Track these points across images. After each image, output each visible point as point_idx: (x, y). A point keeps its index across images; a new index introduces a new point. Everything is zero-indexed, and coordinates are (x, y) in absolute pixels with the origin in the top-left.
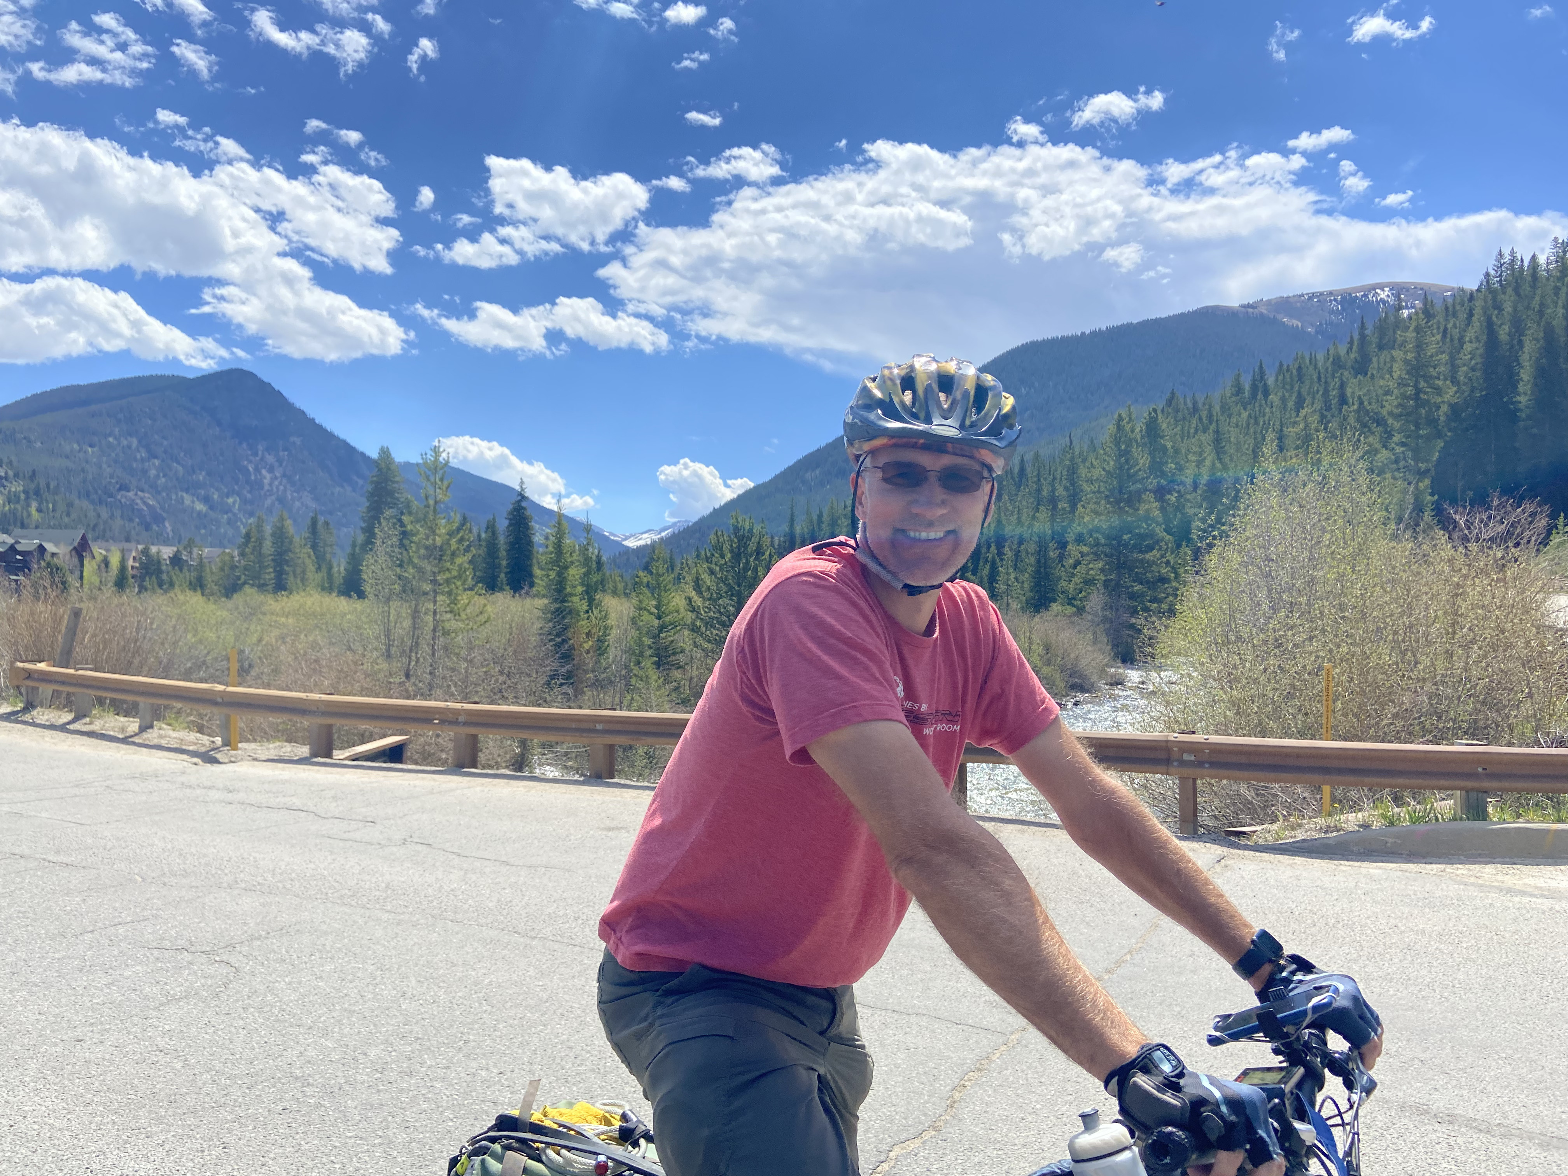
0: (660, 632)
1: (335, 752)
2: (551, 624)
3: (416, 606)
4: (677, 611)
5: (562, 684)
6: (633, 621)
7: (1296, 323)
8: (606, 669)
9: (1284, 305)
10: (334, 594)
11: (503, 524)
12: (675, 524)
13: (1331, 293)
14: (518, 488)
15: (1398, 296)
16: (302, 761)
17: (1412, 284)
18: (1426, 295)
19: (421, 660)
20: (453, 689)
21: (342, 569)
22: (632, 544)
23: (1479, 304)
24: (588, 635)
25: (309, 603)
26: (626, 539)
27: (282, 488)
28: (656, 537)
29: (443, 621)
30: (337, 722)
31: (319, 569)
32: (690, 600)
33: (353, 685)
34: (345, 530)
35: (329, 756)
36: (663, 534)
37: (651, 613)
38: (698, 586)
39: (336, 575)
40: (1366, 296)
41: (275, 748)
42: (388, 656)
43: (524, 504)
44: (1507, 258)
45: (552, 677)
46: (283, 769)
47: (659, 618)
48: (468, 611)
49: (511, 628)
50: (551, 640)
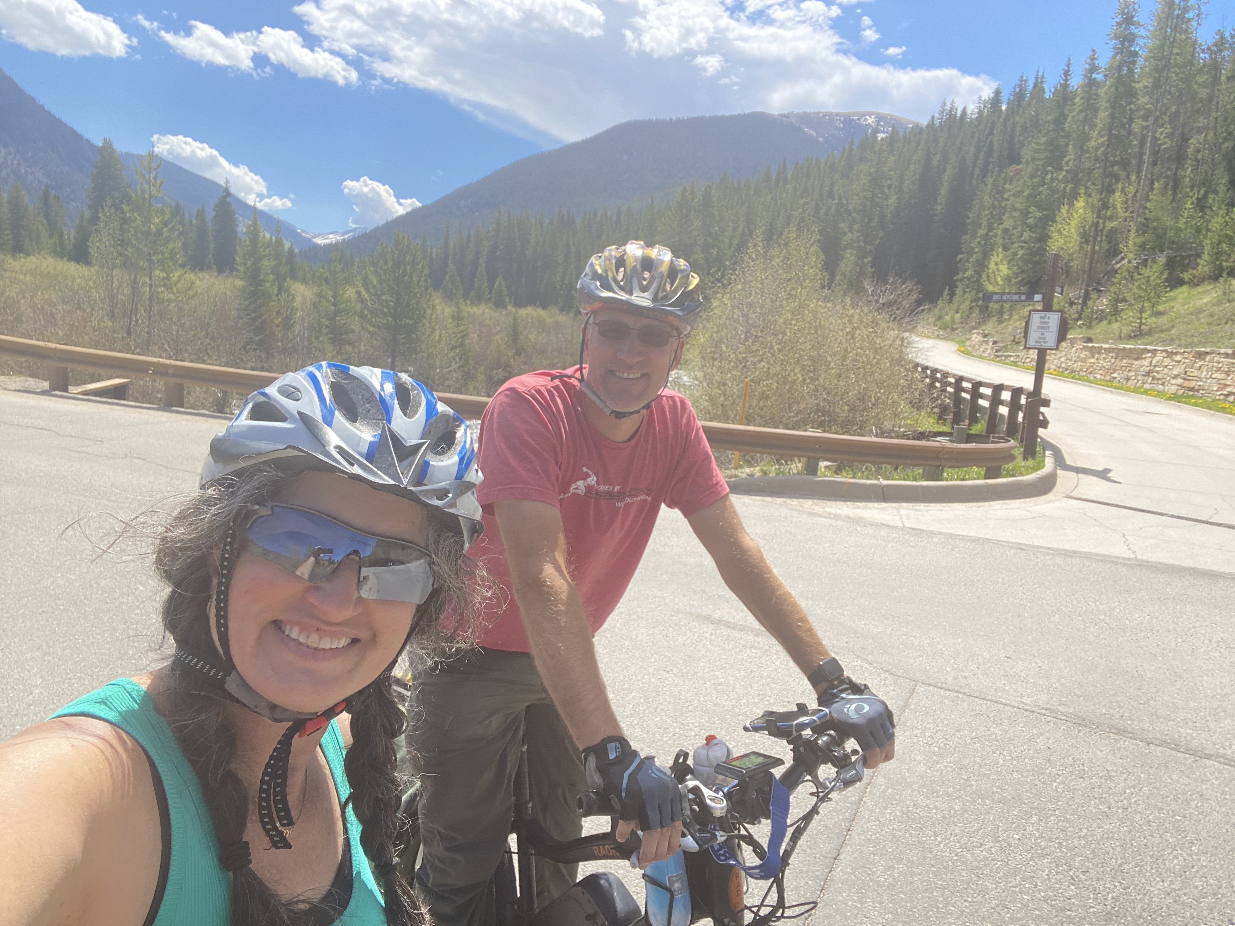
0: (336, 315)
1: (70, 388)
2: (247, 302)
3: (135, 278)
4: (350, 301)
5: (255, 350)
6: (315, 305)
7: (813, 133)
8: (291, 340)
9: (808, 119)
10: (65, 259)
11: (210, 214)
12: (355, 229)
13: (837, 114)
14: (224, 186)
15: (878, 122)
16: (44, 393)
17: (890, 115)
18: (895, 124)
19: (140, 321)
20: (166, 346)
21: (72, 237)
22: (320, 241)
23: (924, 136)
24: (278, 313)
25: (44, 265)
26: (315, 237)
27: (16, 162)
28: (340, 238)
29: (158, 292)
30: (70, 366)
31: (51, 236)
32: (359, 293)
33: (83, 337)
34: (74, 204)
35: (66, 391)
36: (346, 237)
37: (329, 301)
38: (366, 283)
39: (67, 242)
40: (859, 119)
41: (21, 381)
42: (112, 316)
43: (228, 199)
44: (948, 107)
45: (248, 343)
46: (29, 398)
47: (335, 305)
48: (179, 286)
49: (215, 301)
50: (248, 315)
